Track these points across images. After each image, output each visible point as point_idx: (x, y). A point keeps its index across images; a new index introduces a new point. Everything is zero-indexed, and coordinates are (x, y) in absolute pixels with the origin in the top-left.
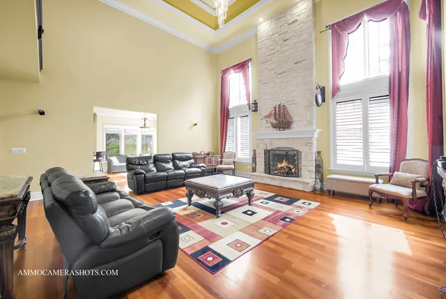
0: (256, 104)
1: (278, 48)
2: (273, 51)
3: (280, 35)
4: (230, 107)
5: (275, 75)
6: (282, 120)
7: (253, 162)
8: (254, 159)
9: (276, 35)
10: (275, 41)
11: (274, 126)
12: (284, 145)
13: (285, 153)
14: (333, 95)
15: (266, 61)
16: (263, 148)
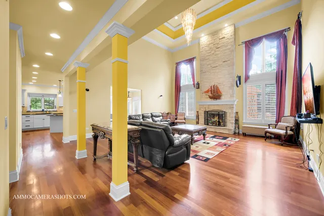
0: (198, 84)
1: (213, 52)
2: (210, 54)
4: (181, 86)
6: (215, 94)
8: (198, 117)
11: (211, 98)
12: (216, 108)
13: (217, 113)
14: (246, 81)
15: (205, 59)
16: (203, 110)
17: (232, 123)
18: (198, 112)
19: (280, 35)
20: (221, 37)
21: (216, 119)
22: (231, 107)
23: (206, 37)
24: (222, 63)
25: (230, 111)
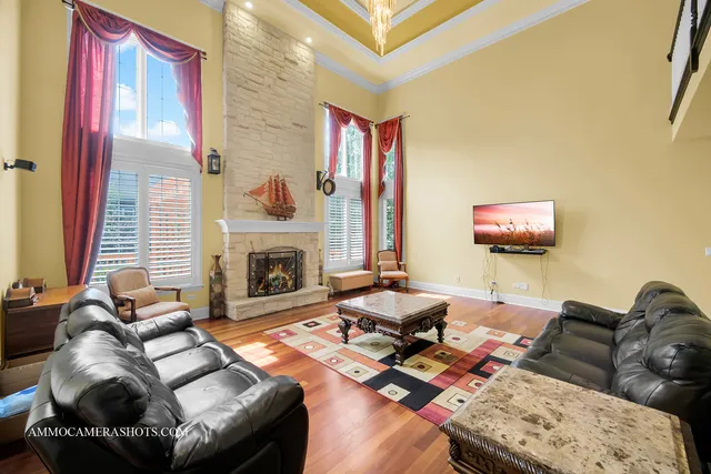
0: (215, 157)
2: (261, 80)
3: (271, 62)
5: (264, 124)
6: (281, 207)
7: (215, 283)
8: (219, 275)
9: (268, 58)
10: (263, 65)
12: (283, 243)
13: (294, 255)
15: (245, 85)
16: (244, 250)
17: (314, 276)
18: (218, 258)
19: (364, 124)
20: (288, 56)
21: (279, 272)
22: (314, 239)
23: (249, 17)
24: (290, 125)
25: (311, 248)
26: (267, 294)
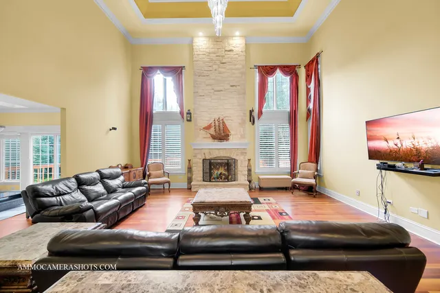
1: (215, 67)
2: (211, 69)
3: (217, 56)
4: (154, 112)
5: (212, 91)
6: (221, 134)
7: (188, 172)
8: (190, 169)
9: (215, 55)
10: (212, 60)
11: (214, 138)
12: (223, 154)
13: (226, 161)
14: (259, 118)
15: (203, 74)
16: (201, 157)
17: (244, 175)
18: (189, 161)
19: (290, 70)
20: (227, 49)
21: (222, 170)
22: (244, 152)
23: (203, 39)
24: (228, 87)
25: (242, 158)
26: (210, 181)
